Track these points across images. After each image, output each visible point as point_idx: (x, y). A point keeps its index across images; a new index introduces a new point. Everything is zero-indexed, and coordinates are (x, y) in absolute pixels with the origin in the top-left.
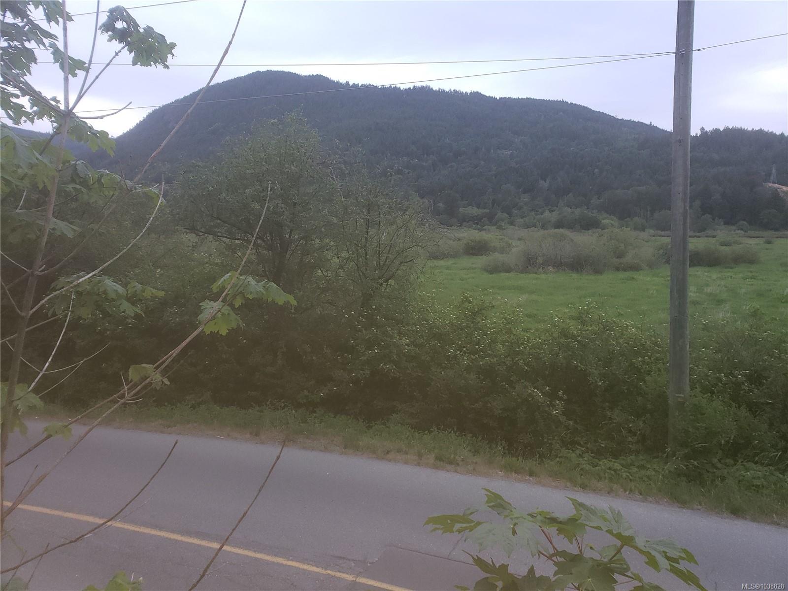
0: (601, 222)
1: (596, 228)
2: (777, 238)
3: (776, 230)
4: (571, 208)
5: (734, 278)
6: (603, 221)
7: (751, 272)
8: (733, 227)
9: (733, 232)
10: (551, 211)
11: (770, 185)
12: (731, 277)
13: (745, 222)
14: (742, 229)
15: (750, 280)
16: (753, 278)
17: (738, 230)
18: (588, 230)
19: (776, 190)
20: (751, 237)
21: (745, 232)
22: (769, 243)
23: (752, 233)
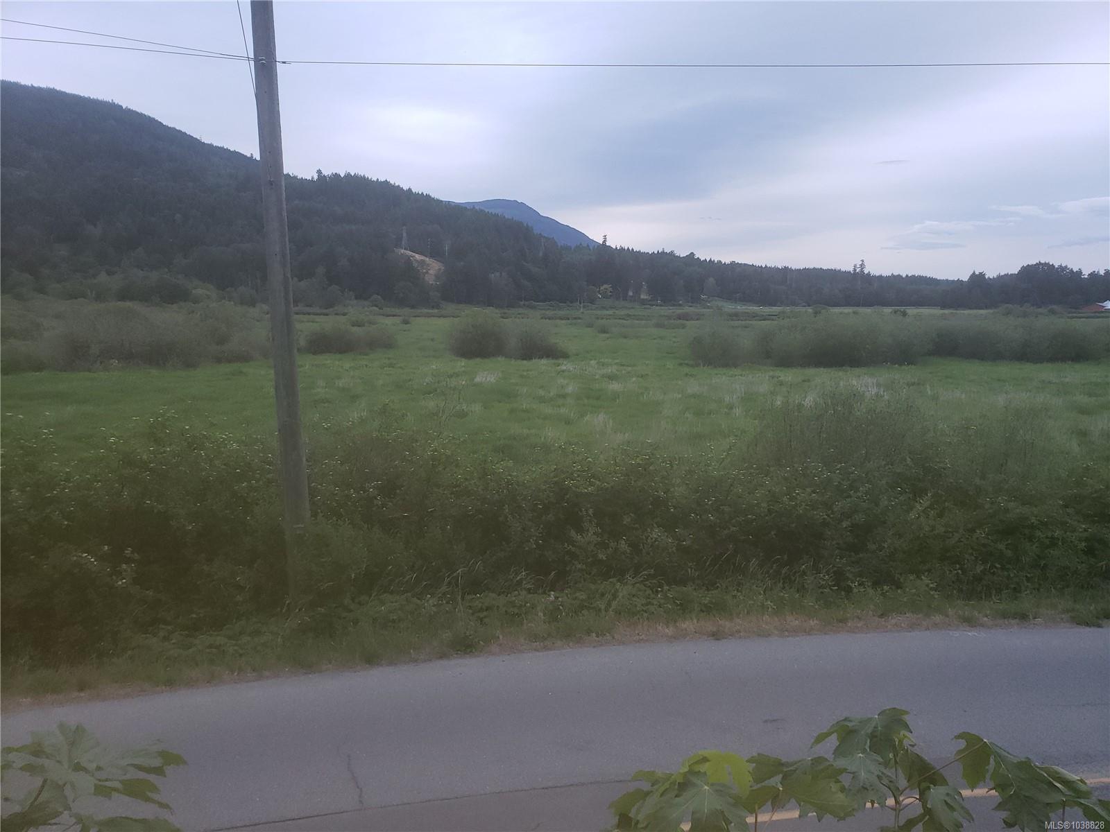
0: (191, 292)
1: (185, 301)
2: (415, 317)
3: (413, 307)
4: (142, 270)
5: (370, 367)
6: (194, 291)
7: (389, 359)
8: (366, 303)
9: (366, 308)
10: (110, 273)
11: (402, 251)
12: (366, 366)
13: (379, 297)
14: (377, 306)
15: (388, 368)
16: (391, 366)
17: (372, 306)
18: (172, 304)
19: (409, 258)
20: (388, 316)
21: (380, 309)
22: (406, 322)
23: (388, 310)
